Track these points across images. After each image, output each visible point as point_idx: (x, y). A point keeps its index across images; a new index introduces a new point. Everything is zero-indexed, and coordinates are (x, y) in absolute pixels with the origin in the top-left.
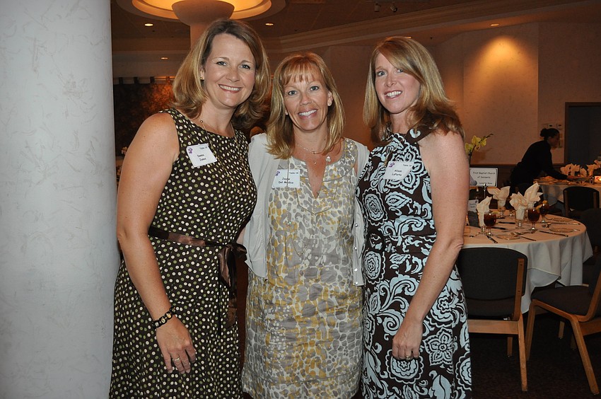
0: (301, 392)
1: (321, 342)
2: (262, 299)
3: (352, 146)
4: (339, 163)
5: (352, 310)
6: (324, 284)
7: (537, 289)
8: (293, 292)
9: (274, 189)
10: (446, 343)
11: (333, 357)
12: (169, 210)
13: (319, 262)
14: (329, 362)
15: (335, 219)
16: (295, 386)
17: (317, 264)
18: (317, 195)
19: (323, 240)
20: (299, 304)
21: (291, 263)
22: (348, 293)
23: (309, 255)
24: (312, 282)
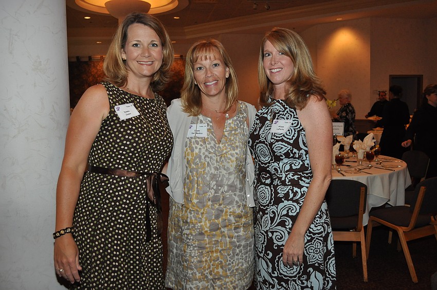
0: (209, 287)
1: (223, 250)
2: (180, 219)
3: (244, 106)
4: (235, 118)
5: (246, 226)
6: (225, 207)
7: (374, 209)
8: (202, 214)
9: (188, 138)
10: (319, 247)
11: (232, 261)
12: (107, 153)
13: (221, 190)
14: (229, 264)
15: (234, 159)
16: (205, 283)
17: (220, 192)
18: (220, 142)
19: (225, 175)
20: (207, 222)
21: (201, 192)
22: (243, 214)
23: (214, 185)
24: (217, 206)
